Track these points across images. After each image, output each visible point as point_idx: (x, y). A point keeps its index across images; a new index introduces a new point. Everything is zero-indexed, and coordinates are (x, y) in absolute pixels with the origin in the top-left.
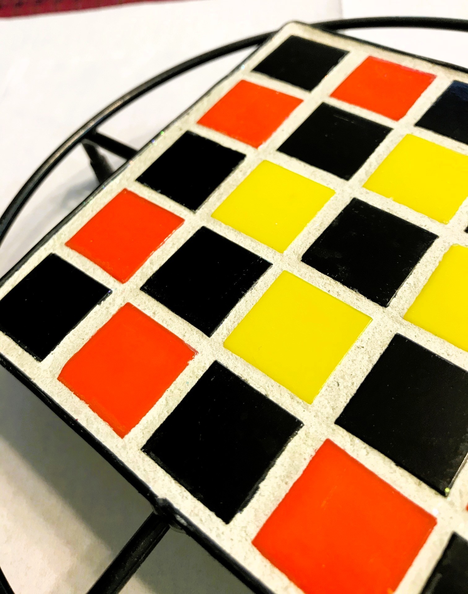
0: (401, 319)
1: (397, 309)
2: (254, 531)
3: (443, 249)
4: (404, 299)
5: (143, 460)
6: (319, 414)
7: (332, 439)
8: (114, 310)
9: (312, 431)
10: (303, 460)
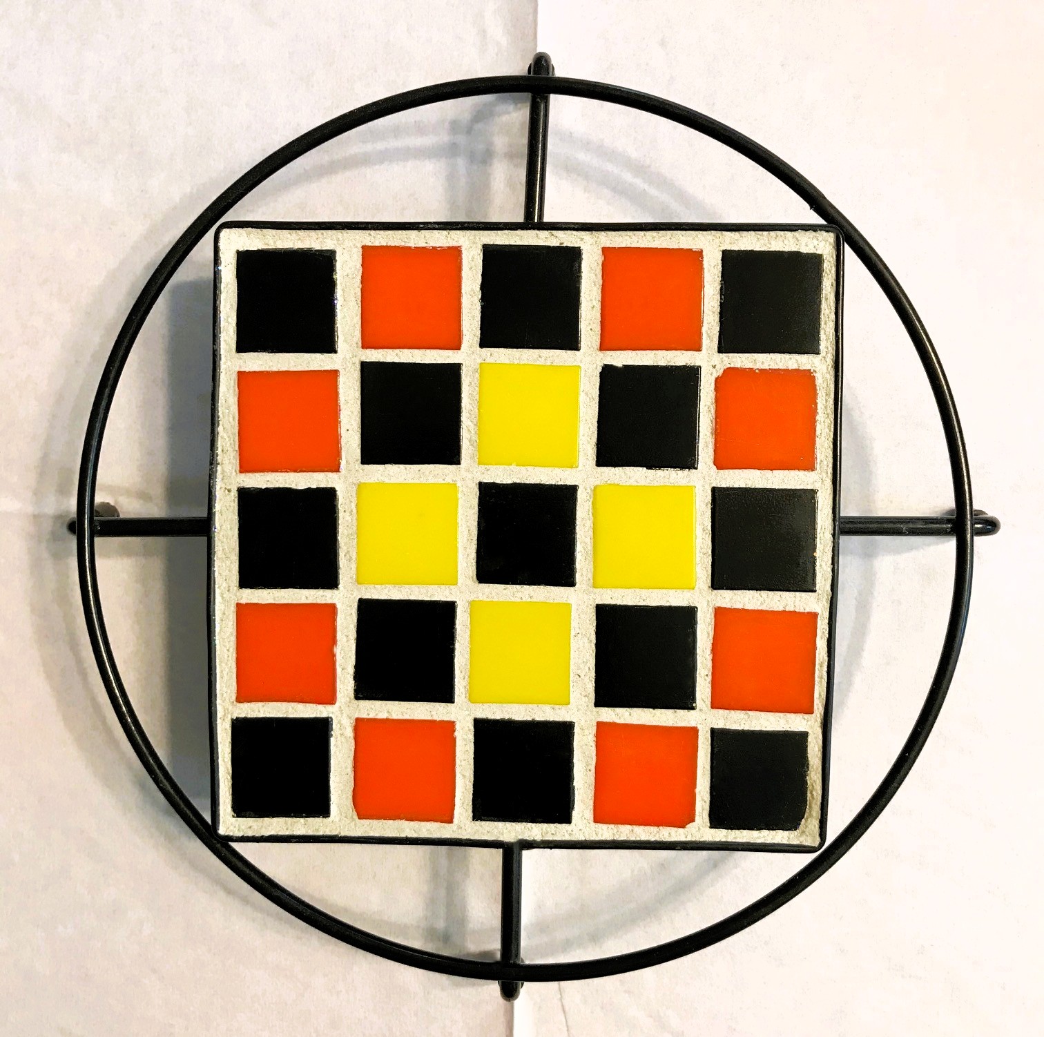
0: (591, 589)
1: (584, 582)
2: (589, 814)
3: (588, 498)
4: (584, 569)
5: (481, 826)
6: (580, 707)
7: (600, 720)
8: (349, 732)
9: (583, 723)
10: (591, 748)
